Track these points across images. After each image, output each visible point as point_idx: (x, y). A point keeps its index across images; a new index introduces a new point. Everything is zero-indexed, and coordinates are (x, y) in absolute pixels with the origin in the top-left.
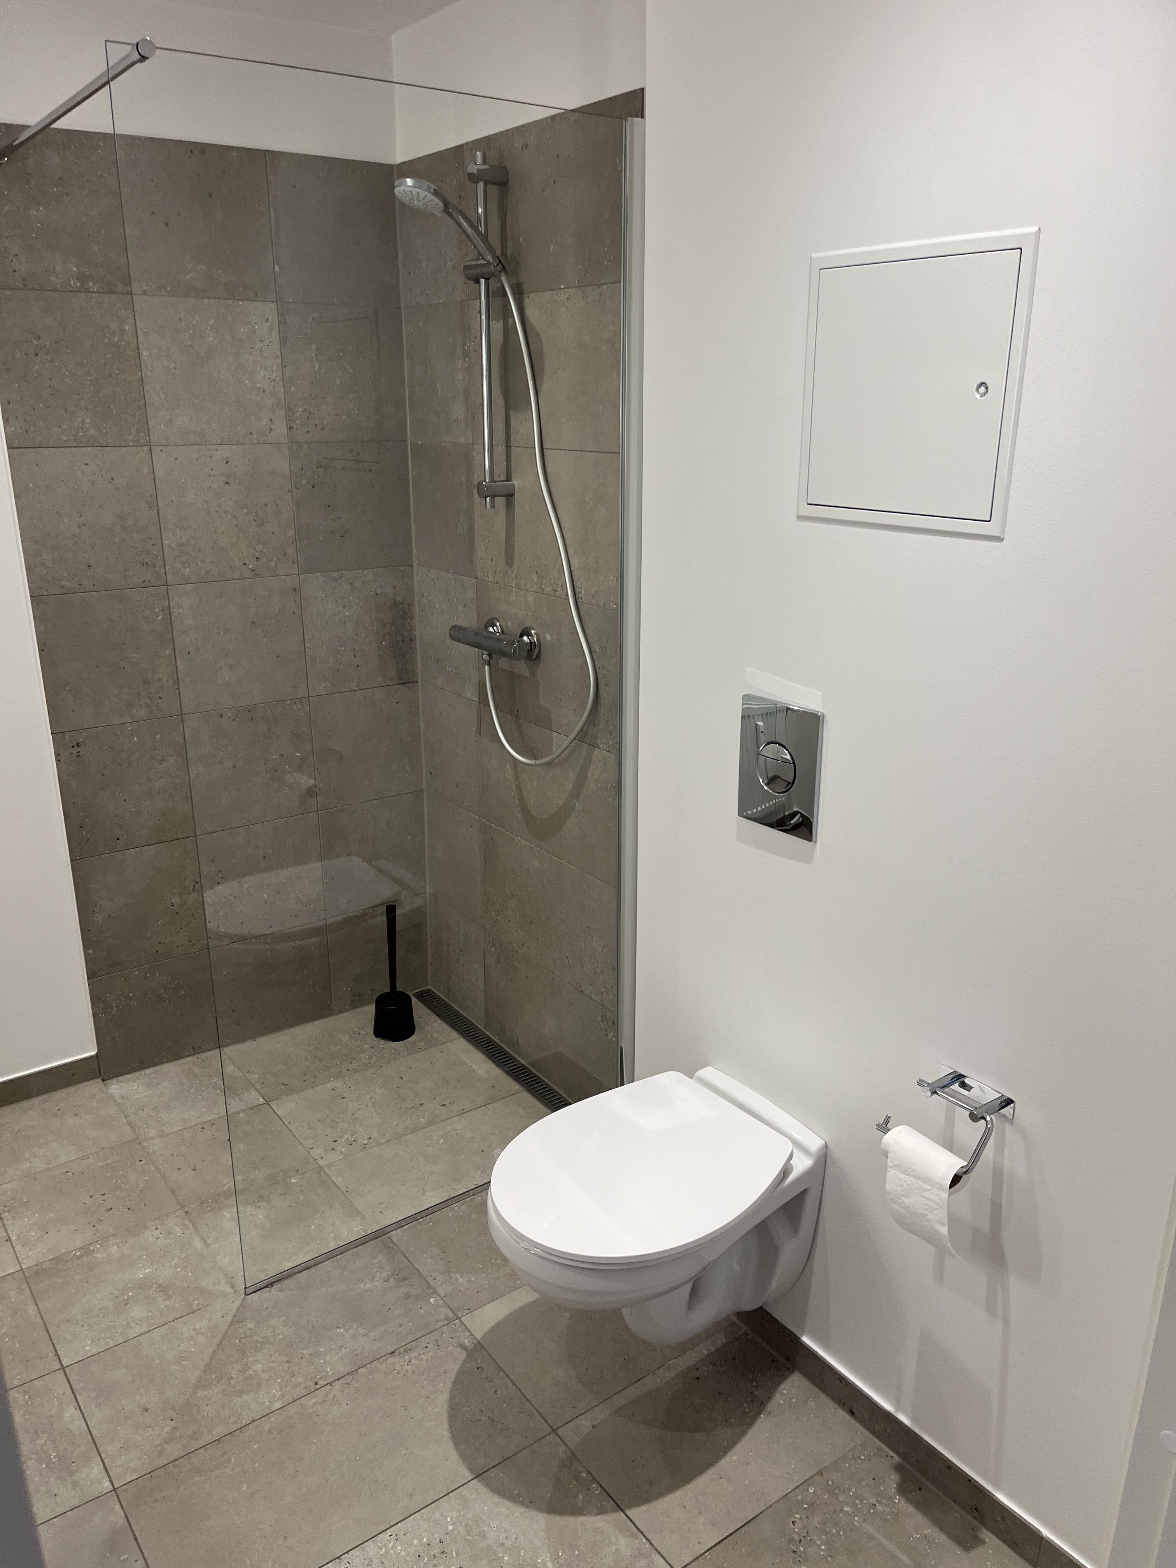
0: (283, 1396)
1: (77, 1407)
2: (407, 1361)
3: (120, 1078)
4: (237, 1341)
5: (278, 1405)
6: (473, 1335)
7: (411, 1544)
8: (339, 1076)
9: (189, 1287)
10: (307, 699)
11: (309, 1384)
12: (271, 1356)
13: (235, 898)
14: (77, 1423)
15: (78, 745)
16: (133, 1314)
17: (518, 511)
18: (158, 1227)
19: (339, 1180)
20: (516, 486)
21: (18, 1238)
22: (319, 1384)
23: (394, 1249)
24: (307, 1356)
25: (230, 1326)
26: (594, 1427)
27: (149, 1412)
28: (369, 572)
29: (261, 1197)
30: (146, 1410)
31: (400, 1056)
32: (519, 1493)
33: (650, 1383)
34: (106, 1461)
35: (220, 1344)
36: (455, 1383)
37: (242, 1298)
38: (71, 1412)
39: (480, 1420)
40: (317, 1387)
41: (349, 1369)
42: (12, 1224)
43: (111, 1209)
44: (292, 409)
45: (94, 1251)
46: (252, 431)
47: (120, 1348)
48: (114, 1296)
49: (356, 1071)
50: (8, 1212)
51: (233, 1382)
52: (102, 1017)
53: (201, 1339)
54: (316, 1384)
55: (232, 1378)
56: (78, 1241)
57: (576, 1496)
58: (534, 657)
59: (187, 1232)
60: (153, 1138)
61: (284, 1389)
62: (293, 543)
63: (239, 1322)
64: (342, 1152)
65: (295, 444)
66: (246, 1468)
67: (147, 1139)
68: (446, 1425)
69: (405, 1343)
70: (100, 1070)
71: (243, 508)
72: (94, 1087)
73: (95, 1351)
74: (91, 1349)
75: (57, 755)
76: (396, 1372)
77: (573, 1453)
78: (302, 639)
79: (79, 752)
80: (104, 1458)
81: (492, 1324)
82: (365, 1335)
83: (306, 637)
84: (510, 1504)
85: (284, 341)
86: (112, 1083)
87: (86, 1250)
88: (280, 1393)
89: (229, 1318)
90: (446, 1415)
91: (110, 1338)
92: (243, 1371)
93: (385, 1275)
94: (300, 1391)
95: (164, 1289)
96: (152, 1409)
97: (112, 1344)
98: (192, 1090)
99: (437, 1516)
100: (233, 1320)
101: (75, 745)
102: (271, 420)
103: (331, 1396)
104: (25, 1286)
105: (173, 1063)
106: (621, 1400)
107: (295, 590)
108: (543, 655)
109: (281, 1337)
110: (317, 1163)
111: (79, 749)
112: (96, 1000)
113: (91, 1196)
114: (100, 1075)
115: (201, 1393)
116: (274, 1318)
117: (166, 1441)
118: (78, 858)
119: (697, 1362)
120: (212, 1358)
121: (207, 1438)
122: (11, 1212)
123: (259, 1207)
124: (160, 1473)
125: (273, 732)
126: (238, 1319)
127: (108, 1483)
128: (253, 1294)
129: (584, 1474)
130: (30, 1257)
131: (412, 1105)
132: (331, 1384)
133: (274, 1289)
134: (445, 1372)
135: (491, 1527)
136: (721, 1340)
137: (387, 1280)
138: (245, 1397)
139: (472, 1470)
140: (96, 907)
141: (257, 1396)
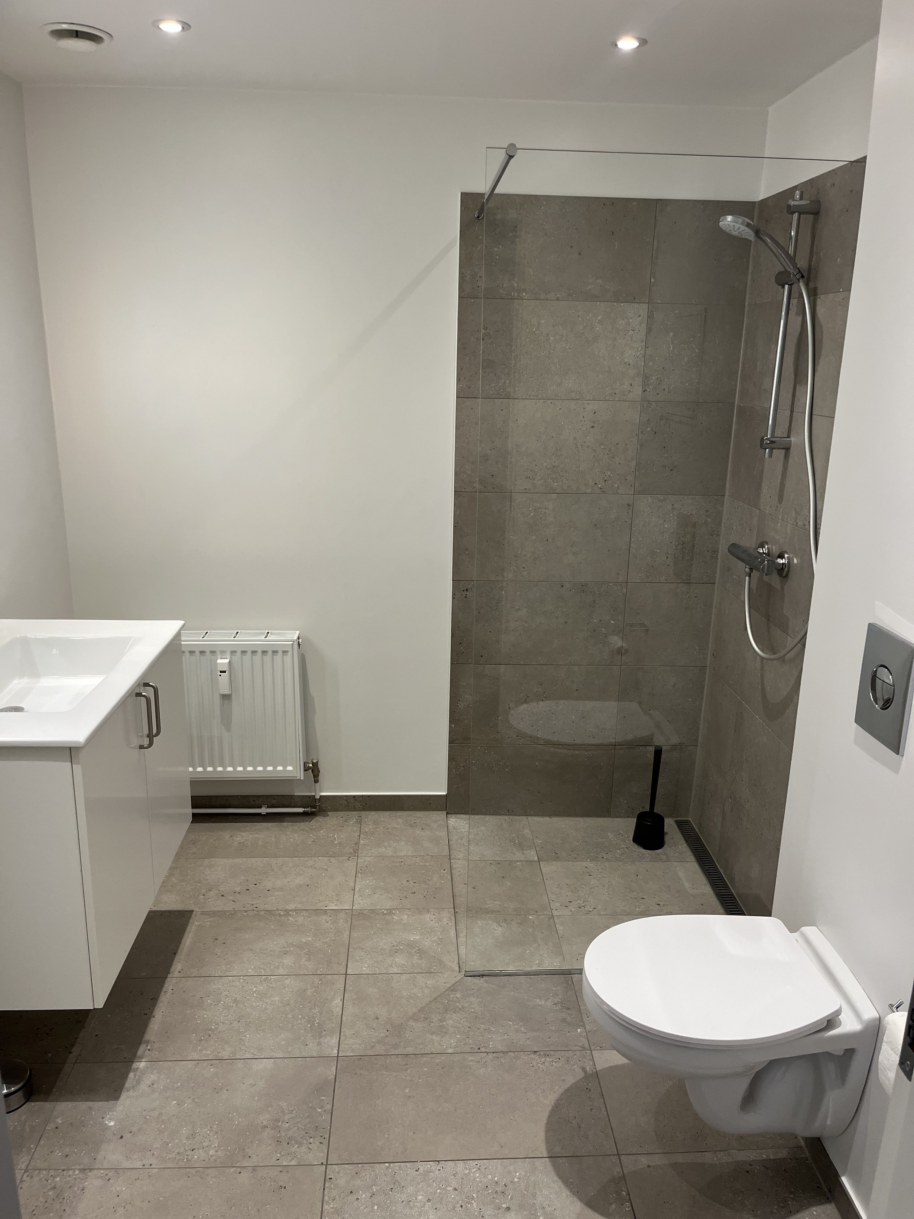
0: (457, 1046)
1: (342, 1000)
2: (542, 1062)
3: (458, 816)
4: (446, 1001)
5: (450, 1051)
6: (595, 1066)
7: (485, 1176)
8: (594, 859)
9: (435, 957)
10: (626, 584)
11: (474, 1047)
12: (461, 1019)
13: (553, 714)
14: (338, 1009)
15: (467, 590)
16: (397, 960)
17: (791, 461)
18: (435, 914)
19: (560, 928)
20: (792, 442)
21: (359, 891)
22: (481, 1050)
23: (571, 986)
24: (482, 1029)
25: (447, 990)
26: (649, 1166)
27: (378, 1020)
28: (688, 498)
29: (505, 920)
30: (377, 1018)
31: (644, 860)
32: (573, 1182)
33: (708, 1158)
34: (341, 1037)
35: (435, 999)
36: (566, 1091)
37: (462, 977)
38: (338, 1001)
39: (572, 1123)
40: (479, 1051)
41: (504, 1049)
42: (360, 882)
43: (415, 893)
44: (647, 377)
45: (394, 914)
46: (616, 392)
47: (381, 976)
48: (393, 945)
49: (608, 860)
50: (361, 873)
51: (432, 1024)
52: (453, 771)
53: (427, 991)
54: (479, 1049)
55: (433, 1022)
56: (388, 905)
57: (611, 1204)
58: (784, 575)
59: (450, 924)
60: (459, 859)
61: (458, 1043)
62: (633, 472)
63: (453, 991)
64: (571, 911)
65: (646, 403)
66: (414, 1079)
67: (455, 859)
68: (546, 1115)
69: (547, 1050)
70: (446, 806)
71: (601, 444)
72: (440, 816)
73: (367, 972)
74: (365, 970)
75: (454, 594)
76: (532, 1065)
77: (624, 1176)
78: (629, 540)
79: (466, 595)
80: (341, 1036)
81: (612, 1065)
82: (525, 1033)
83: (632, 540)
84: (562, 1186)
85: (649, 330)
86: (452, 817)
87: (390, 912)
88: (455, 1044)
89: (448, 985)
90: (550, 1108)
91: (378, 968)
92: (441, 1021)
93: (556, 1000)
94: (467, 1049)
95: (421, 953)
96: (380, 1020)
97: (378, 972)
98: (496, 838)
99: (511, 1168)
100: (450, 987)
101: (465, 590)
102: (631, 385)
103: (484, 1060)
104: (349, 919)
105: (493, 817)
106: (680, 1158)
107: (629, 506)
108: (790, 575)
109: (473, 1010)
110: (552, 912)
111: (467, 593)
112: (451, 759)
113: (407, 881)
114: (446, 810)
115: (411, 1023)
116: (474, 997)
117: (378, 1042)
118: (455, 663)
119: (753, 1161)
120: (427, 1004)
121: (400, 1051)
122: (362, 875)
123: (501, 926)
124: (366, 1058)
125: (597, 603)
126: (452, 989)
127: (336, 1051)
128: (469, 978)
129: (624, 1193)
130: (361, 903)
131: (636, 897)
132: (487, 1053)
133: (482, 980)
134: (564, 1080)
135: (542, 1193)
136: (783, 1154)
137: (555, 1004)
138: (434, 1037)
139: (549, 1151)
140: (461, 698)
141: (442, 1039)
